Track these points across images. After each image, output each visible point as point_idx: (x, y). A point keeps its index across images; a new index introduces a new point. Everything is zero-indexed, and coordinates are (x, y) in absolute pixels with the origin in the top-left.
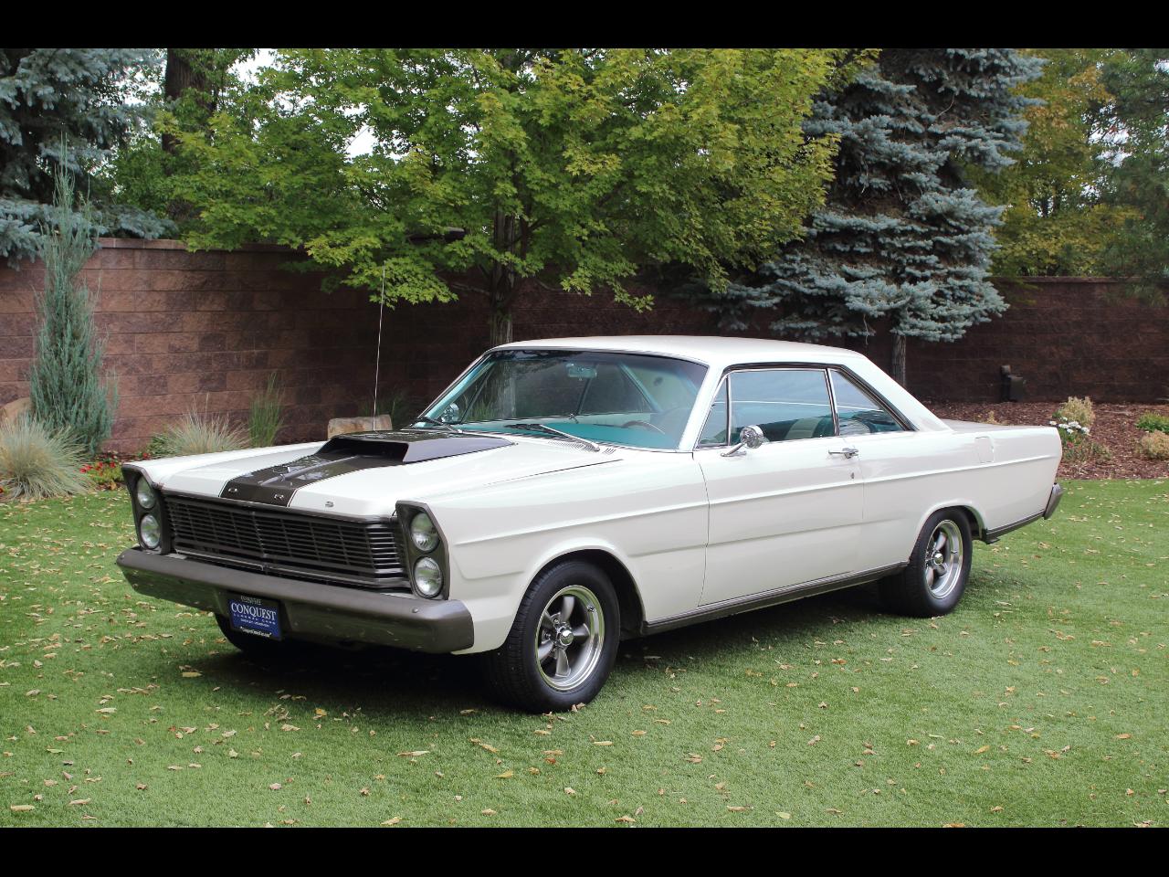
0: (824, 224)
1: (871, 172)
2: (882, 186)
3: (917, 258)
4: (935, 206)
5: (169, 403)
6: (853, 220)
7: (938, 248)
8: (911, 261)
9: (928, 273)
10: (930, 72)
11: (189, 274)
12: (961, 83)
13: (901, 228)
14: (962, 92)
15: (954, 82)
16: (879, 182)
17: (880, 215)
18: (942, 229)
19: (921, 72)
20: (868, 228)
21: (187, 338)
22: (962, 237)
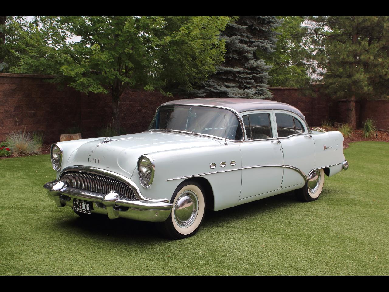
0: (219, 70)
1: (233, 53)
2: (237, 58)
3: (248, 81)
4: (253, 64)
5: (4, 130)
6: (228, 68)
7: (253, 78)
8: (246, 82)
9: (251, 85)
10: (250, 22)
11: (11, 85)
12: (259, 26)
13: (243, 71)
14: (260, 29)
15: (257, 26)
16: (236, 56)
17: (236, 67)
18: (255, 72)
19: (247, 22)
20: (233, 71)
21: (10, 107)
22: (261, 74)
